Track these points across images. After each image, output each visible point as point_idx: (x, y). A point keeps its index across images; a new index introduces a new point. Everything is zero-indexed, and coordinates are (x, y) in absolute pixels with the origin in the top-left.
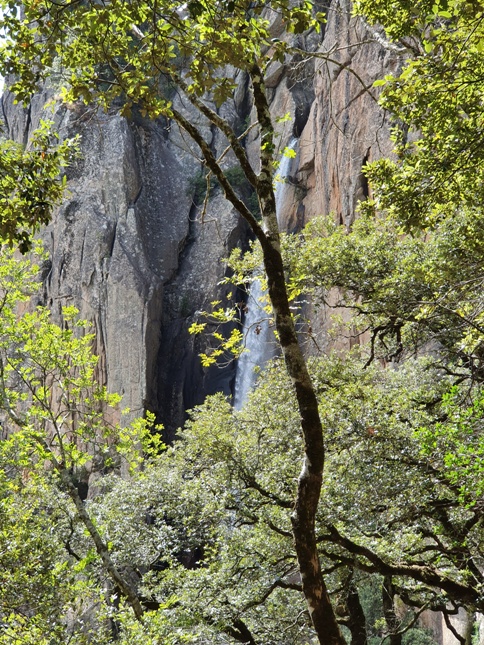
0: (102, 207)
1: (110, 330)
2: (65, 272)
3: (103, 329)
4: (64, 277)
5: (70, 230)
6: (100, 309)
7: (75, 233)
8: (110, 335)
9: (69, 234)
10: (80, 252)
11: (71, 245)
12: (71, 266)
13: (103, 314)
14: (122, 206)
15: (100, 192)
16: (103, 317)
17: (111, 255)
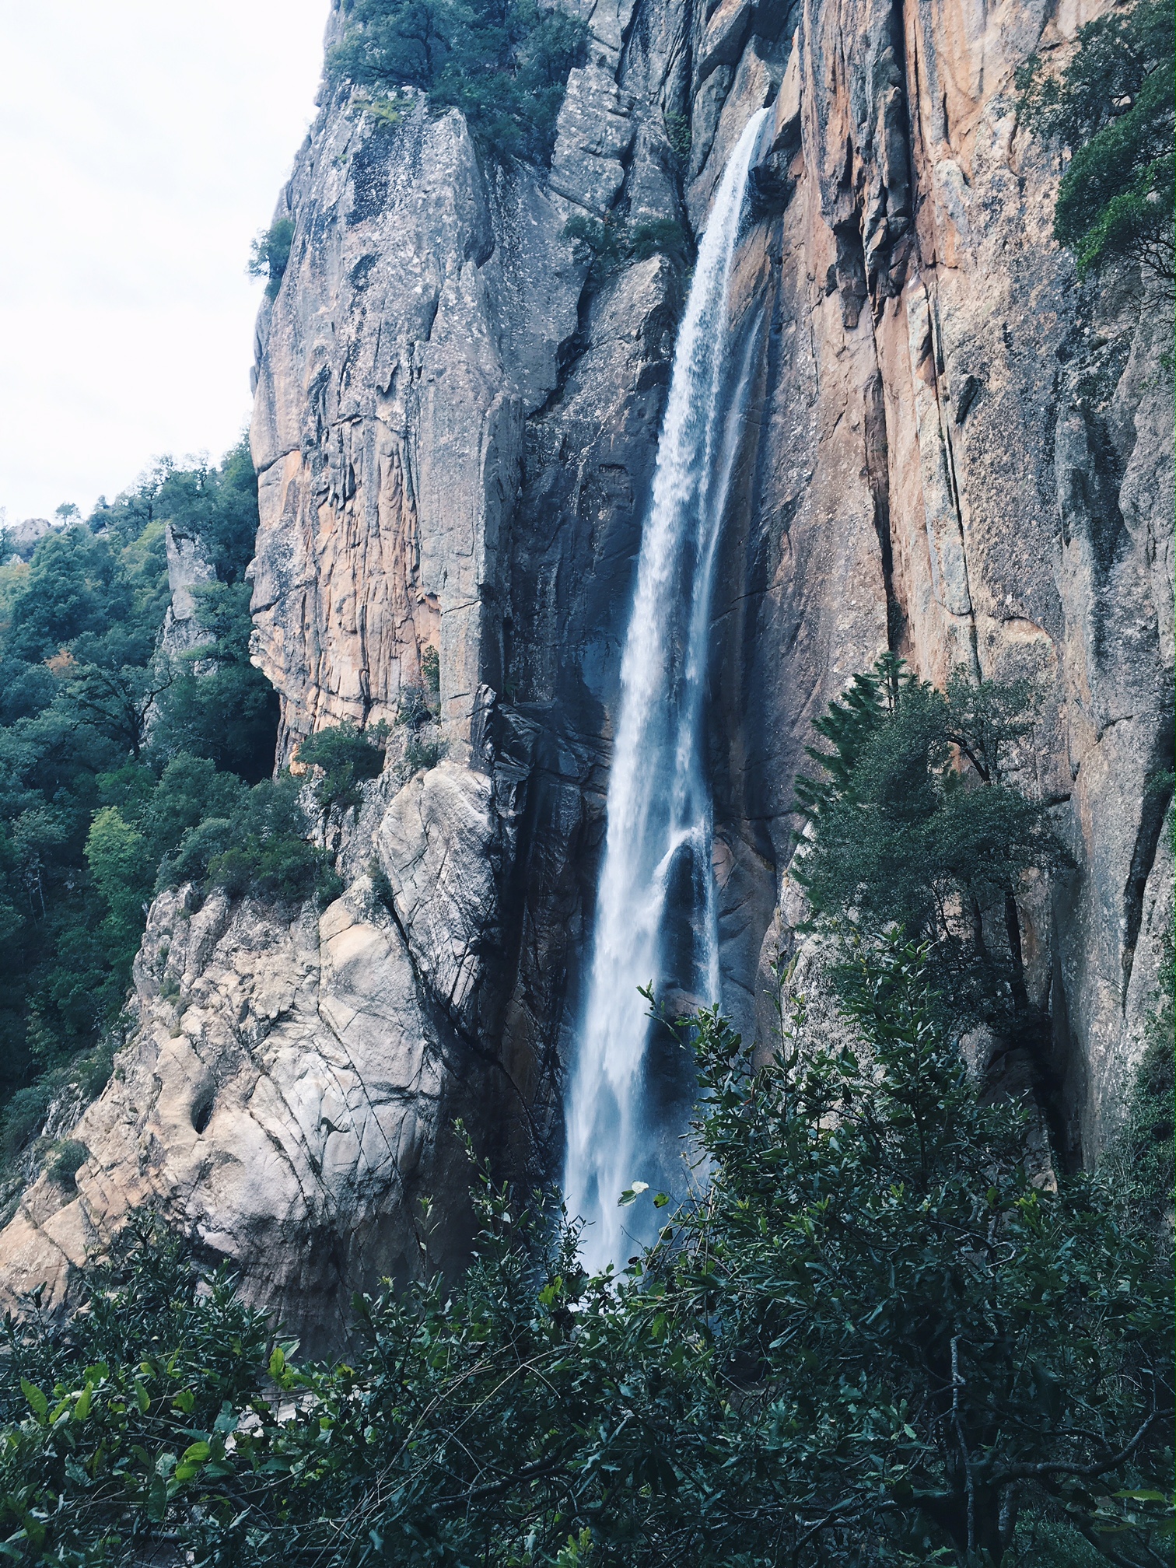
0: (416, 260)
1: (425, 467)
2: (348, 374)
3: (413, 470)
4: (348, 384)
5: (359, 304)
6: (407, 432)
7: (368, 307)
8: (424, 478)
9: (357, 311)
10: (374, 339)
11: (359, 329)
12: (359, 364)
13: (412, 441)
14: (450, 259)
15: (412, 234)
16: (413, 447)
17: (428, 339)
